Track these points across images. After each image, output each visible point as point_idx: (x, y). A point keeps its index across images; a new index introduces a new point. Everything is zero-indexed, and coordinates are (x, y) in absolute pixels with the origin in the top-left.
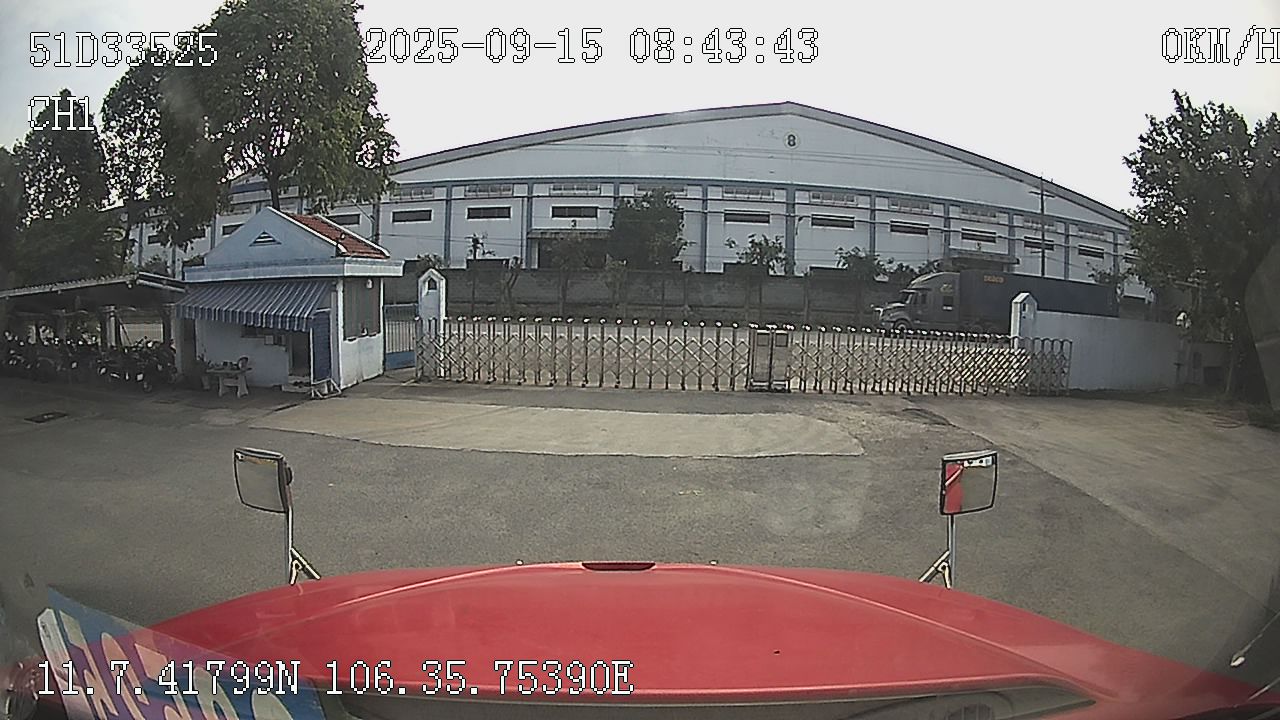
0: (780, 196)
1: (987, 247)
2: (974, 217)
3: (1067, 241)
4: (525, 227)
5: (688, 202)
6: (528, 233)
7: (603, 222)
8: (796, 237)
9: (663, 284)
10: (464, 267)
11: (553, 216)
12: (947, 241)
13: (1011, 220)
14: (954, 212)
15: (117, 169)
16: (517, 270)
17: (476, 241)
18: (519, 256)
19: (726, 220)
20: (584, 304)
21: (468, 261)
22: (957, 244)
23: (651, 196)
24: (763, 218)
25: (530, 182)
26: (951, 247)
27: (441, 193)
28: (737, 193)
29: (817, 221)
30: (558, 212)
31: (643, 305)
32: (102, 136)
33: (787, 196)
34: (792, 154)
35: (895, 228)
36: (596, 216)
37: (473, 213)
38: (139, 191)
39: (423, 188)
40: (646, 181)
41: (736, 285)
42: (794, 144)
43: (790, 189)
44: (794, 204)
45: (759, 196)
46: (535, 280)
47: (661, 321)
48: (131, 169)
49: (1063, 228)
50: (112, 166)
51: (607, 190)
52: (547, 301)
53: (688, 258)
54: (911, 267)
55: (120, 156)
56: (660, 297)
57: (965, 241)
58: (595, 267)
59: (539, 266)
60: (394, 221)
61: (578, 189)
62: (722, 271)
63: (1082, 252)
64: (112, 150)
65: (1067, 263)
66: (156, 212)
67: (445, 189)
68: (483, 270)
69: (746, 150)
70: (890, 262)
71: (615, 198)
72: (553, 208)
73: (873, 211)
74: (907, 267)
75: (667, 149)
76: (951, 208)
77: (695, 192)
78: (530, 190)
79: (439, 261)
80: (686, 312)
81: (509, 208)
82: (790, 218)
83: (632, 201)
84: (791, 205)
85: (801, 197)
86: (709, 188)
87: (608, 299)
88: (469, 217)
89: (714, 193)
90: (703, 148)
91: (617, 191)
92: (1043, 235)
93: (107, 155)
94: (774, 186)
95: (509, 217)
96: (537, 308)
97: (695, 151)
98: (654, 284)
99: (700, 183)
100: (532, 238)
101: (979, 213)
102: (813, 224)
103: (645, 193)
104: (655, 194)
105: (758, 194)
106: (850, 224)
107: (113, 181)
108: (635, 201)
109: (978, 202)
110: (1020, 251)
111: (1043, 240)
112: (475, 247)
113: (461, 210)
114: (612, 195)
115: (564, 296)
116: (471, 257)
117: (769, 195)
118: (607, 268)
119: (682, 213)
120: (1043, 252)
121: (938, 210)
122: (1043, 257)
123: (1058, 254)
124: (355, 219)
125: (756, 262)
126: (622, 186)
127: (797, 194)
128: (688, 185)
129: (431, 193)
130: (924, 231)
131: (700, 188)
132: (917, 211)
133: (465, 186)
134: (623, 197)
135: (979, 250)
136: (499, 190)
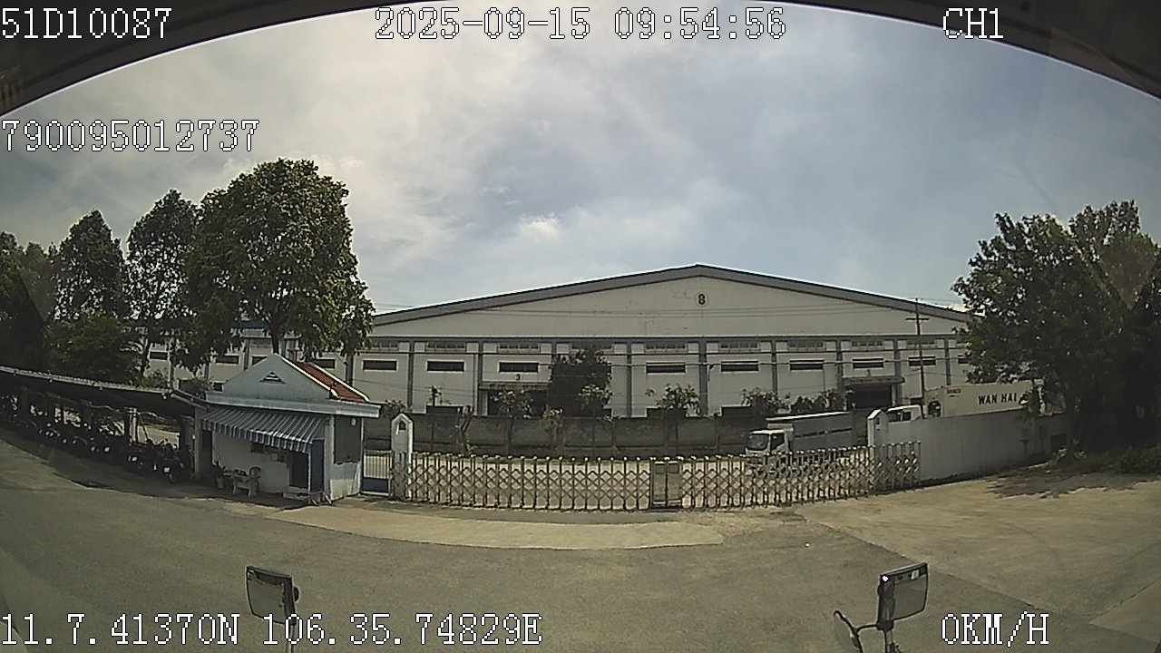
0: (693, 348)
1: (876, 372)
2: (864, 348)
3: (947, 354)
4: (476, 379)
5: (614, 358)
6: (479, 385)
7: (542, 377)
8: (708, 383)
9: (593, 429)
10: (425, 412)
11: (501, 370)
12: (840, 372)
13: (895, 345)
14: (845, 346)
16: (470, 417)
17: (435, 391)
18: (471, 405)
19: (648, 372)
20: (527, 446)
21: (428, 407)
22: (849, 373)
23: (584, 354)
24: (678, 369)
25: (481, 341)
26: (844, 376)
27: (404, 347)
28: (657, 348)
29: (725, 368)
30: (504, 367)
31: (577, 446)
33: (700, 347)
34: (703, 312)
35: (794, 367)
36: (537, 371)
37: (432, 366)
39: (390, 342)
40: (579, 340)
41: (656, 427)
42: (704, 303)
43: (702, 342)
44: (705, 355)
45: (676, 350)
46: (485, 425)
47: (593, 458)
49: (943, 343)
51: (546, 349)
52: (494, 444)
53: (616, 406)
54: (809, 399)
56: (591, 440)
57: (856, 369)
58: (535, 415)
59: (489, 414)
60: (364, 368)
61: (521, 348)
62: (646, 416)
63: (959, 361)
65: (948, 375)
67: (408, 344)
68: (441, 415)
69: (665, 312)
70: (788, 397)
71: (553, 356)
72: (501, 364)
73: (774, 354)
74: (806, 399)
76: (842, 344)
77: (620, 349)
78: (481, 348)
79: (403, 406)
80: (614, 452)
81: (463, 363)
82: (703, 368)
83: (567, 357)
84: (703, 356)
85: (711, 348)
86: (633, 346)
87: (547, 442)
88: (429, 370)
89: (637, 349)
90: (626, 312)
91: (554, 349)
92: (921, 354)
94: (688, 340)
95: (463, 370)
96: (487, 449)
98: (587, 429)
99: (624, 340)
100: (482, 390)
101: (867, 344)
102: (723, 370)
103: (578, 351)
104: (588, 351)
105: (674, 348)
106: (755, 367)
108: (570, 358)
109: (866, 335)
110: (906, 371)
111: (921, 357)
112: (434, 396)
113: (421, 364)
114: (550, 352)
115: (510, 439)
116: (430, 404)
117: (684, 347)
118: (545, 416)
119: (610, 367)
121: (831, 346)
122: (922, 373)
123: (940, 368)
124: (330, 364)
125: (672, 407)
126: (558, 345)
127: (708, 345)
128: (616, 343)
129: (396, 346)
130: (820, 367)
131: (624, 346)
132: (813, 349)
133: (426, 342)
134: (560, 355)
135: (870, 374)
136: (454, 347)
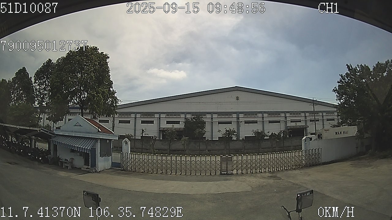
0: (235, 116)
1: (299, 124)
2: (294, 115)
3: (323, 118)
4: (158, 127)
5: (207, 119)
6: (159, 129)
8: (240, 128)
9: (199, 144)
10: (140, 138)
11: (167, 124)
12: (286, 124)
13: (305, 114)
14: (288, 115)
15: (37, 96)
16: (155, 140)
17: (143, 131)
18: (156, 136)
19: (219, 124)
20: (176, 150)
22: (289, 124)
23: (196, 118)
24: (229, 123)
25: (160, 113)
26: (287, 125)
27: (133, 115)
28: (222, 115)
29: (246, 122)
30: (168, 122)
31: (193, 150)
32: (34, 85)
33: (237, 115)
34: (238, 103)
35: (270, 122)
36: (179, 124)
37: (143, 122)
38: (44, 103)
39: (128, 113)
40: (194, 113)
41: (222, 143)
42: (238, 99)
43: (238, 113)
44: (239, 118)
45: (228, 116)
46: (161, 143)
47: (199, 155)
48: (42, 96)
49: (321, 114)
50: (36, 94)
51: (183, 116)
52: (164, 149)
53: (207, 136)
54: (275, 133)
55: (38, 91)
56: (198, 148)
57: (292, 123)
58: (179, 139)
59: (162, 139)
60: (119, 123)
61: (174, 115)
62: (218, 139)
63: (328, 120)
64: (36, 89)
65: (323, 124)
66: (48, 111)
67: (134, 114)
68: (145, 139)
69: (224, 102)
70: (268, 133)
71: (185, 118)
73: (263, 117)
74: (274, 133)
75: (200, 103)
76: (287, 114)
77: (209, 116)
78: (160, 116)
79: (132, 136)
80: (207, 152)
81: (153, 121)
82: (238, 123)
83: (190, 119)
84: (238, 118)
85: (241, 116)
86: (213, 115)
87: (183, 149)
88: (141, 123)
89: (215, 116)
90: (211, 102)
91: (186, 116)
92: (315, 118)
93: (35, 91)
94: (233, 113)
95: (153, 123)
96: (162, 151)
97: (209, 103)
98: (197, 144)
99: (210, 113)
100: (160, 131)
102: (245, 123)
103: (194, 116)
106: (256, 122)
107: (36, 99)
109: (295, 111)
110: (309, 123)
111: (315, 119)
112: (143, 132)
113: (139, 121)
115: (170, 147)
116: (141, 135)
117: (231, 115)
118: (182, 140)
119: (205, 122)
120: (315, 122)
121: (283, 115)
122: (315, 124)
123: (320, 122)
124: (107, 121)
125: (227, 136)
126: (187, 114)
127: (240, 114)
128: (207, 114)
129: (130, 115)
130: (279, 122)
131: (210, 115)
132: (277, 116)
133: (140, 114)
134: (187, 118)
135: (296, 125)
136: (150, 115)
